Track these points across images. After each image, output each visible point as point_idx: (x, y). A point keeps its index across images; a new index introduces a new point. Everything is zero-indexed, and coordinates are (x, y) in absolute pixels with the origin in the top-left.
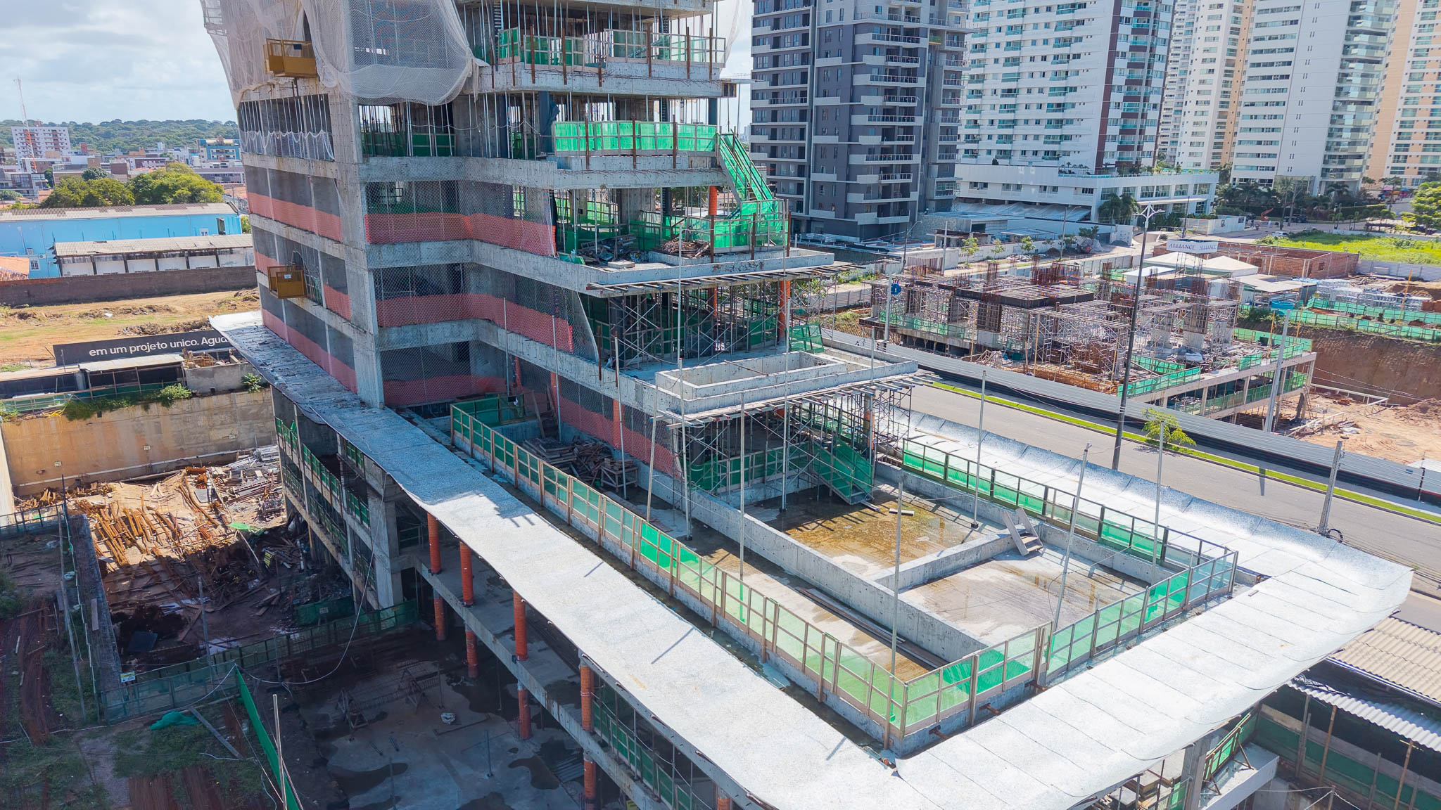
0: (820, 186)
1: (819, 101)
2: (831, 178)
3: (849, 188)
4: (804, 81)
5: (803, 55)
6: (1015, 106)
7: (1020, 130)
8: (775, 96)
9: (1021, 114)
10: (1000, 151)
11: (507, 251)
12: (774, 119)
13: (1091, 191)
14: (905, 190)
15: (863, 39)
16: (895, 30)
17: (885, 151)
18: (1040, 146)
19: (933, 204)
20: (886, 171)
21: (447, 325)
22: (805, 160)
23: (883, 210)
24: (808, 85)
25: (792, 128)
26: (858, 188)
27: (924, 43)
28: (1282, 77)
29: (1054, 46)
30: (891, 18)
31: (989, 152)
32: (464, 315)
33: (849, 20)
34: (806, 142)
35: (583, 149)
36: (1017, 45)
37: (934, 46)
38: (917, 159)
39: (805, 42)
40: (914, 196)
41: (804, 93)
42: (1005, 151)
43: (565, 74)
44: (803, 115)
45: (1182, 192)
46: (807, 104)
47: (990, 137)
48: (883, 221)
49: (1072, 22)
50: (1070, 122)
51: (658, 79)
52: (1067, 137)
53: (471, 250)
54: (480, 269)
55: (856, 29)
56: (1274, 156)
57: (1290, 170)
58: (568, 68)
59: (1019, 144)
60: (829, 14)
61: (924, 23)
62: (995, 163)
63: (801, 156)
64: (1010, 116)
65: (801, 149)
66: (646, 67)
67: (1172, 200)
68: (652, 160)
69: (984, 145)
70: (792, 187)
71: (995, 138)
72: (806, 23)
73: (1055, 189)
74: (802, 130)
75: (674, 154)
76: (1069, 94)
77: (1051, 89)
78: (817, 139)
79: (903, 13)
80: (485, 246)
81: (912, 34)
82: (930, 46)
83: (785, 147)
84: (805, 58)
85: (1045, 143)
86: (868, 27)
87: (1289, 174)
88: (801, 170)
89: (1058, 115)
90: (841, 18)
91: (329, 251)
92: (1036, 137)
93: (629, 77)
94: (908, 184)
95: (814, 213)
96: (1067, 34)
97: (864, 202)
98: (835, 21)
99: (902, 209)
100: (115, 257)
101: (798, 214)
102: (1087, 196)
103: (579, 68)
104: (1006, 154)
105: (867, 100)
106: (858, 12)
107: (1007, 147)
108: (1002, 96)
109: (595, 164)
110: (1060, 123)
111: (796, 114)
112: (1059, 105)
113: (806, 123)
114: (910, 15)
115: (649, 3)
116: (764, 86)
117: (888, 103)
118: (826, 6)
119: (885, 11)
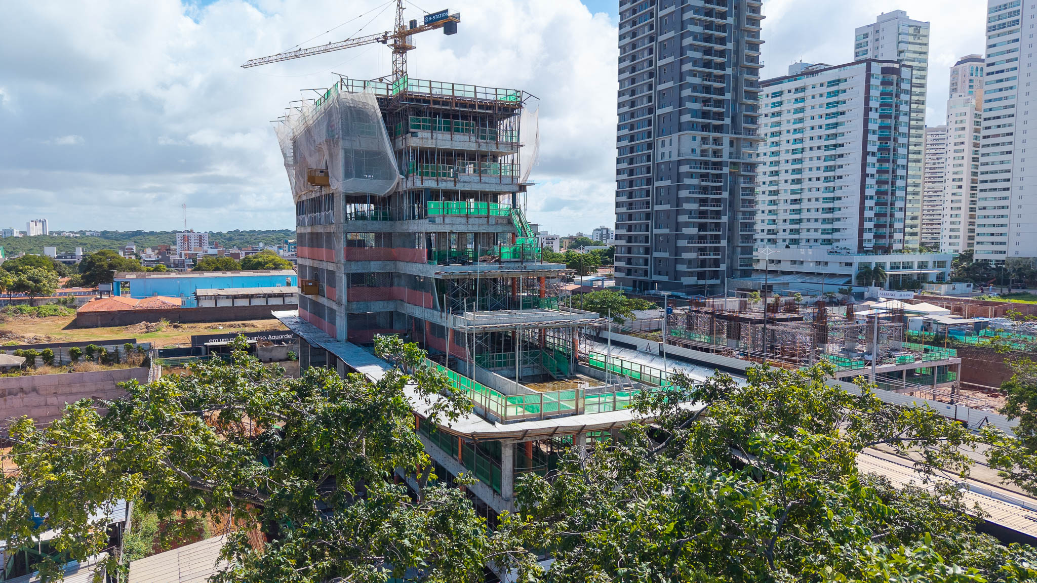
0: (659, 260)
1: (657, 208)
2: (665, 255)
3: (677, 261)
4: (648, 195)
5: (647, 179)
6: (800, 210)
7: (804, 225)
8: (630, 205)
9: (805, 215)
10: (791, 240)
11: (409, 264)
12: (630, 219)
13: (851, 264)
14: (716, 263)
15: (684, 169)
16: (706, 163)
17: (702, 238)
18: (818, 236)
19: (738, 273)
20: (702, 251)
21: (381, 302)
22: (649, 244)
23: (701, 276)
24: (650, 198)
25: (641, 224)
26: (683, 261)
27: (726, 170)
28: (1004, 189)
29: (824, 171)
30: (702, 156)
31: (784, 240)
32: (390, 298)
33: (675, 158)
34: (649, 233)
35: (441, 213)
36: (799, 171)
37: (734, 172)
38: (724, 243)
39: (648, 172)
40: (723, 267)
41: (648, 203)
42: (795, 239)
43: (437, 181)
44: (648, 216)
45: (922, 265)
46: (650, 210)
47: (784, 231)
48: (701, 282)
49: (835, 156)
50: (838, 219)
51: (485, 183)
52: (838, 230)
53: (396, 266)
54: (399, 275)
55: (679, 163)
56: (1004, 243)
57: (1017, 253)
58: (439, 178)
59: (804, 235)
60: (663, 154)
61: (725, 158)
62: (787, 247)
63: (647, 242)
64: (797, 217)
65: (647, 237)
66: (478, 178)
67: (916, 271)
68: (476, 219)
69: (781, 235)
70: (641, 261)
71: (788, 231)
72: (649, 160)
73: (826, 263)
74: (647, 226)
75: (488, 217)
76: (836, 202)
77: (824, 199)
78: (656, 231)
79: (710, 152)
80: (401, 263)
81: (718, 165)
82: (730, 172)
83: (636, 237)
84: (649, 181)
85: (822, 234)
86: (687, 162)
87: (1017, 256)
88: (647, 251)
89: (830, 216)
90: (670, 157)
91: (330, 268)
92: (816, 230)
93: (470, 182)
94: (718, 259)
95: (655, 278)
96: (832, 163)
97: (686, 270)
98: (667, 159)
99: (715, 275)
100: (228, 297)
101: (646, 278)
102: (848, 268)
103: (445, 178)
104: (795, 242)
105: (686, 206)
106: (681, 152)
107: (796, 237)
108: (791, 204)
109: (447, 220)
110: (832, 221)
111: (643, 216)
112: (830, 209)
113: (649, 221)
114: (716, 153)
115: (484, 148)
116: (624, 199)
117: (702, 208)
118: (661, 150)
119: (698, 152)
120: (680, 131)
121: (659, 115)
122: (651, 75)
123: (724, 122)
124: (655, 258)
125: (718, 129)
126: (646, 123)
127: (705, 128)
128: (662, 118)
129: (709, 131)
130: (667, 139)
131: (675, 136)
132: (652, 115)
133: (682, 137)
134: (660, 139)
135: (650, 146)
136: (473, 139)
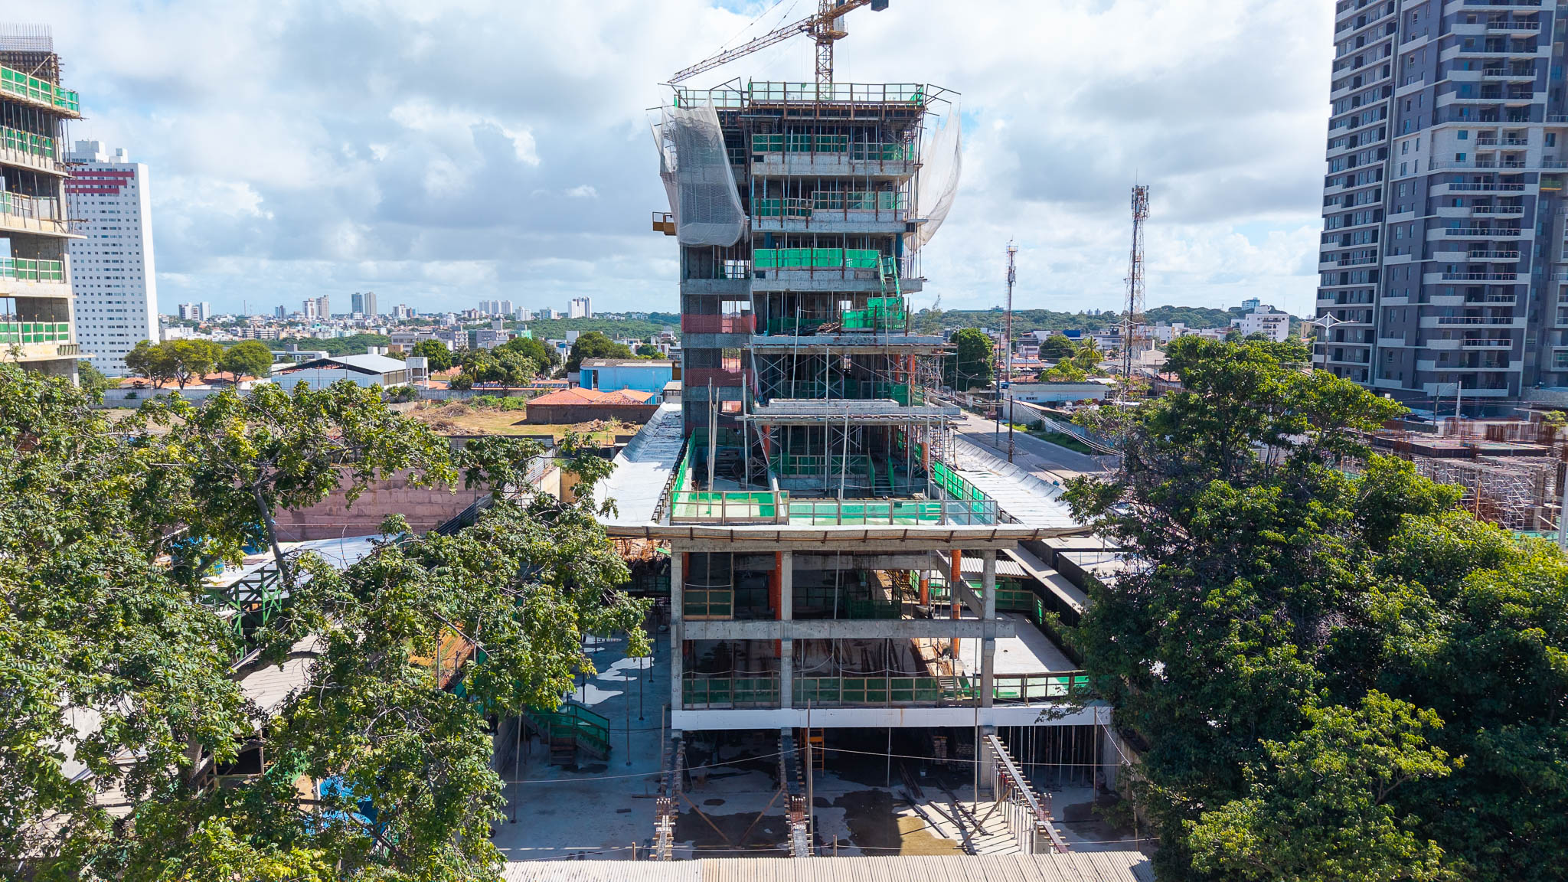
0: (1385, 352)
1: (1388, 260)
2: (1398, 343)
3: (1418, 355)
4: (1375, 240)
5: (1376, 211)
8: (1345, 258)
12: (1344, 282)
14: (1503, 359)
15: (1440, 190)
16: (1489, 178)
17: (1472, 314)
19: (1555, 378)
20: (1471, 336)
23: (1468, 381)
25: (1360, 291)
26: (1430, 354)
27: (1532, 189)
30: (1479, 165)
33: (1423, 171)
34: (1373, 305)
35: (774, 266)
37: (1552, 194)
38: (1520, 323)
39: (1377, 199)
41: (1374, 253)
44: (1374, 276)
46: (1376, 264)
48: (1468, 393)
55: (1431, 180)
60: (1404, 166)
61: (1532, 167)
63: (1369, 320)
65: (1369, 313)
66: (843, 215)
68: (825, 273)
70: (1359, 354)
72: (1379, 178)
74: (1371, 292)
75: (843, 269)
78: (1385, 301)
79: (1498, 158)
81: (1514, 181)
82: (1541, 192)
83: (1352, 311)
84: (1378, 215)
86: (1447, 177)
88: (1370, 336)
90: (1416, 170)
93: (830, 222)
94: (1506, 352)
95: (1380, 382)
97: (1435, 370)
98: (1410, 173)
99: (1499, 381)
103: (792, 217)
105: (1439, 257)
106: (1435, 161)
109: (781, 275)
111: (1366, 275)
113: (1375, 285)
114: (1511, 159)
115: (860, 172)
116: (1334, 246)
117: (1473, 260)
118: (1401, 158)
119: (1471, 158)
120: (1435, 122)
121: (1400, 99)
122: (1391, 28)
123: (1531, 101)
124: (1382, 349)
125: (1516, 114)
126: (1378, 113)
127: (1489, 114)
128: (1406, 103)
129: (1497, 120)
130: (1411, 139)
131: (1426, 133)
132: (1388, 99)
133: (1438, 134)
134: (1402, 138)
135: (1383, 153)
136: (845, 159)
